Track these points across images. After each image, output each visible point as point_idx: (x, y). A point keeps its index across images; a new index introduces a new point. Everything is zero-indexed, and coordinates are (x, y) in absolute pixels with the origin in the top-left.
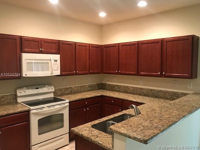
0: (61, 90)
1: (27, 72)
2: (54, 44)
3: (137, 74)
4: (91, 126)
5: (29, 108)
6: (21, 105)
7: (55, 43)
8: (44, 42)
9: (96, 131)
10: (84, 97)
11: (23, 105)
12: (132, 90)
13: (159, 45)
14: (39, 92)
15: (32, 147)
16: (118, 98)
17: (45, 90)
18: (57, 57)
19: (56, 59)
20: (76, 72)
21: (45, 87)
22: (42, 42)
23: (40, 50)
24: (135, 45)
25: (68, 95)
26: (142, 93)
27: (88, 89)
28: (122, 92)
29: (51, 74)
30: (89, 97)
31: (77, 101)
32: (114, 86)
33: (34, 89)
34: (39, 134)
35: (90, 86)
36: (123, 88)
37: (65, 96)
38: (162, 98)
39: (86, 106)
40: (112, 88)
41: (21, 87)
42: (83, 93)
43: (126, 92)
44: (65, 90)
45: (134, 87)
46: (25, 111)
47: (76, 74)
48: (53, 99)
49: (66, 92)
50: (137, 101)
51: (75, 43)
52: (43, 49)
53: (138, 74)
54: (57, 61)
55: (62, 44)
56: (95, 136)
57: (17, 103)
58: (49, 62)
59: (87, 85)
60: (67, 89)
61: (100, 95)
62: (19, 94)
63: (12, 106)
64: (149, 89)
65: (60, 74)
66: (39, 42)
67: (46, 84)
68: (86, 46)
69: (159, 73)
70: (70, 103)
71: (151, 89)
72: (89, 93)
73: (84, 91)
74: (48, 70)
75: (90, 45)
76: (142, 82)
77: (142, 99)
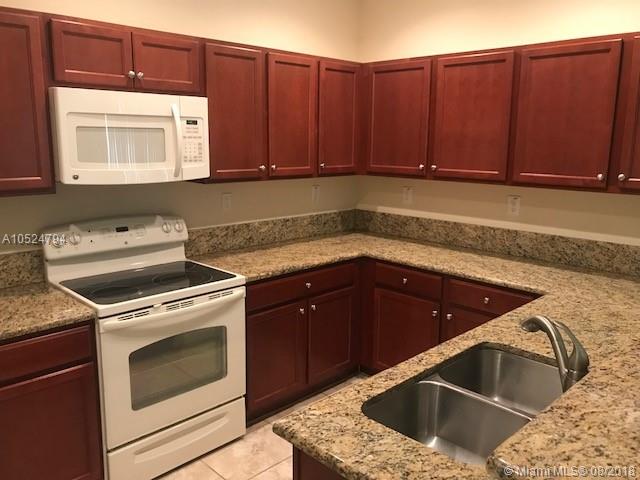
0: (212, 235)
1: (76, 168)
2: (186, 53)
3: (504, 178)
4: (358, 408)
5: (90, 311)
6: (62, 296)
7: (188, 50)
8: (144, 44)
9: (388, 440)
10: (300, 264)
11: (67, 294)
12: (473, 239)
13: (608, 62)
14: (131, 244)
15: (110, 455)
16: (429, 268)
17: (152, 234)
18: (198, 106)
19: (192, 114)
20: (268, 167)
21: (151, 223)
22: (138, 43)
23: (127, 76)
24: (504, 61)
25: (241, 256)
26: (514, 249)
27: (311, 229)
28: (435, 244)
29: (176, 175)
30: (316, 263)
31: (274, 278)
32: (406, 221)
33: (109, 230)
34: (136, 406)
35: (315, 220)
36: (441, 230)
37: (229, 259)
38: (598, 271)
39: (307, 297)
40: (397, 230)
41: (59, 225)
42: (294, 248)
43: (451, 244)
44: (226, 235)
45: (483, 227)
46: (77, 324)
47: (270, 176)
48: (183, 270)
49: (231, 242)
50: (506, 281)
51: (266, 53)
52: (140, 74)
53: (508, 178)
54: (195, 123)
55: (216, 54)
56: (393, 466)
57: (44, 286)
58: (167, 126)
59: (304, 218)
60: (235, 231)
61: (355, 254)
62: (51, 252)
63: (26, 298)
64: (543, 236)
65: (208, 175)
66: (124, 42)
67: (155, 215)
68: (308, 66)
69: (600, 176)
70: (250, 288)
71: (553, 238)
72: (313, 246)
73: (296, 240)
74: (164, 160)
75: (319, 61)
76: (518, 206)
77: (521, 274)
